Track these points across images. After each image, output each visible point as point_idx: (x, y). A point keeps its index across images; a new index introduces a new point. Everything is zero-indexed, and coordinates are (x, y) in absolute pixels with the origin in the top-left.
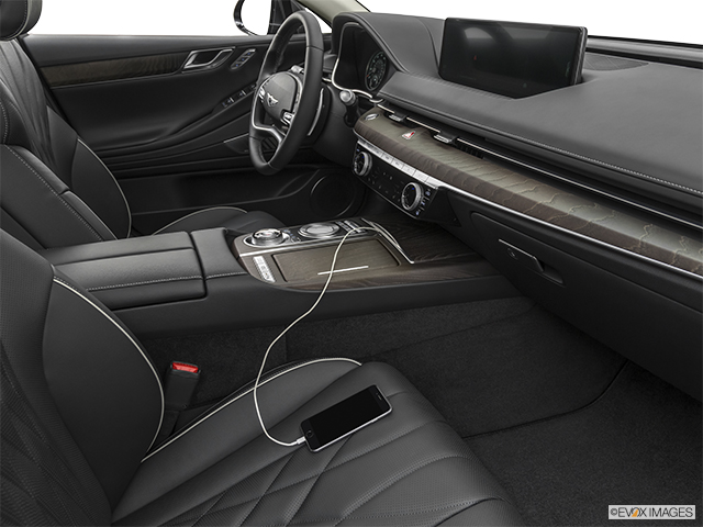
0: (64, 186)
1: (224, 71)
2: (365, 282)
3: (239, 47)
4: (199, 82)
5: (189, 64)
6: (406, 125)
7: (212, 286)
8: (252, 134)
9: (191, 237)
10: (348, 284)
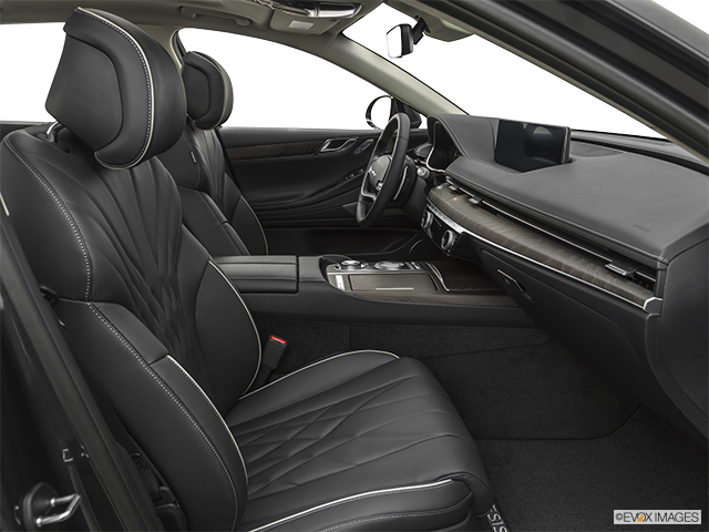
0: (225, 219)
1: (349, 154)
2: (409, 299)
3: (361, 137)
4: (330, 161)
5: (324, 148)
6: (458, 193)
7: (302, 287)
8: (360, 199)
9: (298, 261)
10: (397, 298)
